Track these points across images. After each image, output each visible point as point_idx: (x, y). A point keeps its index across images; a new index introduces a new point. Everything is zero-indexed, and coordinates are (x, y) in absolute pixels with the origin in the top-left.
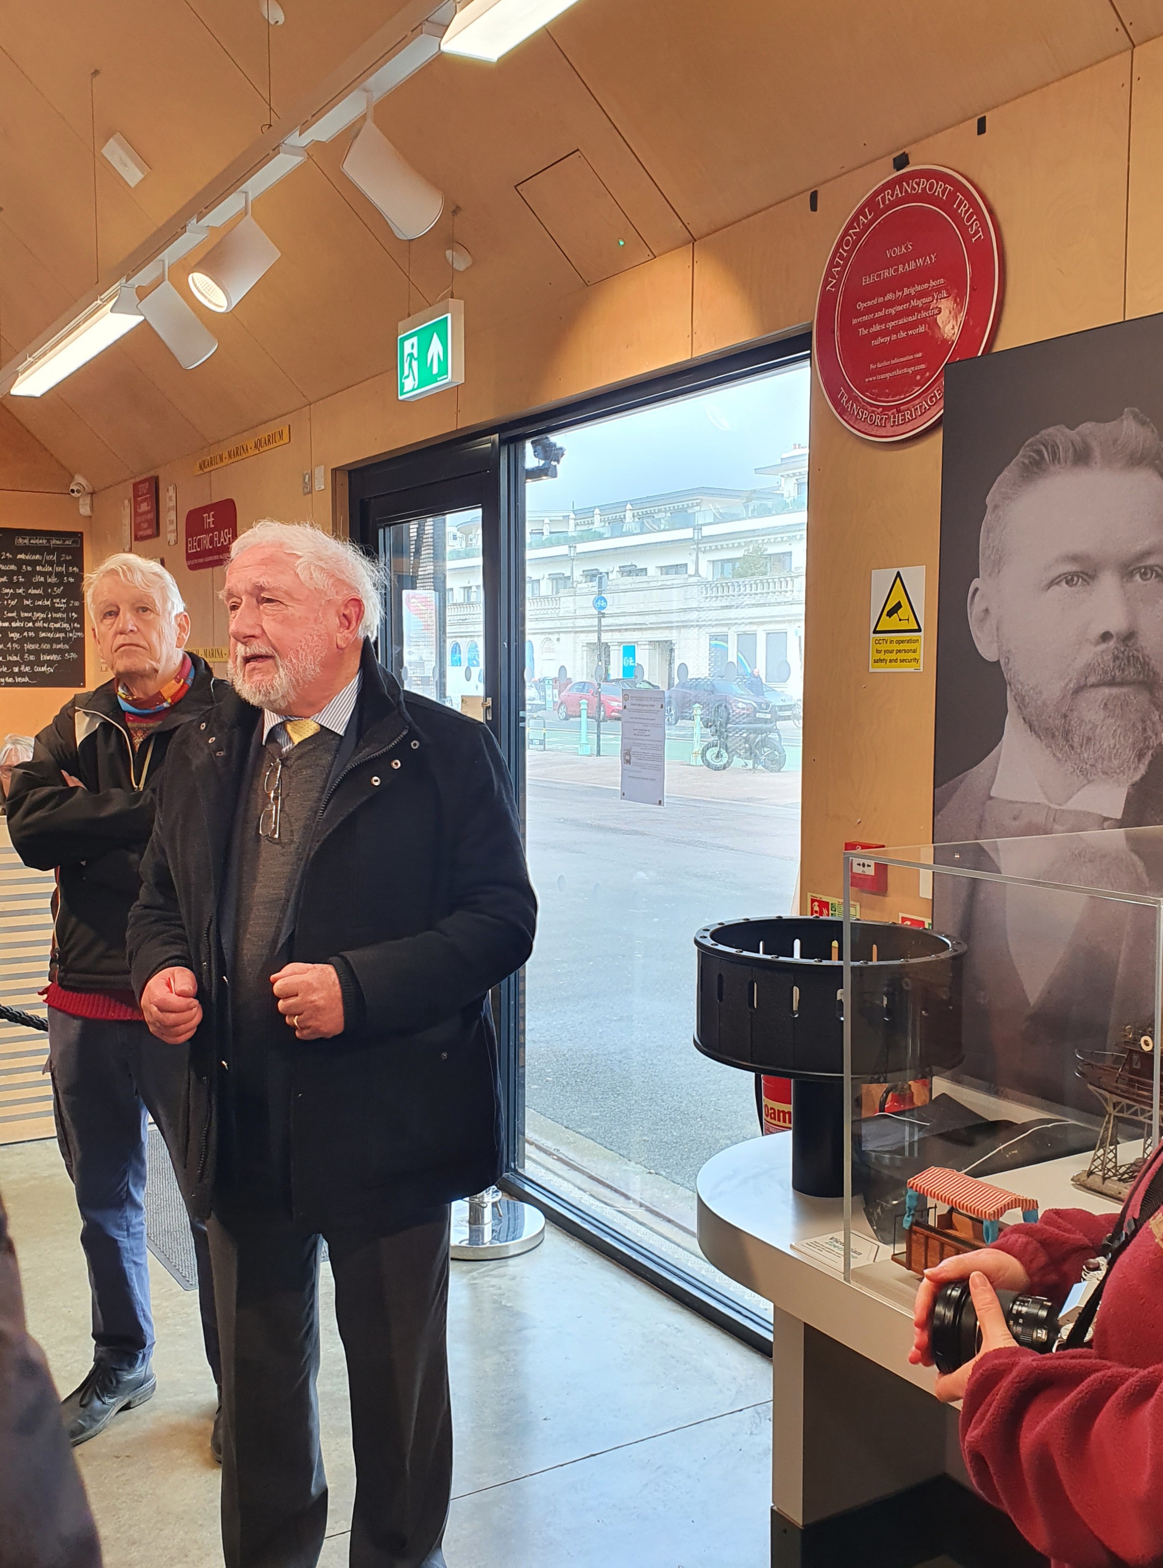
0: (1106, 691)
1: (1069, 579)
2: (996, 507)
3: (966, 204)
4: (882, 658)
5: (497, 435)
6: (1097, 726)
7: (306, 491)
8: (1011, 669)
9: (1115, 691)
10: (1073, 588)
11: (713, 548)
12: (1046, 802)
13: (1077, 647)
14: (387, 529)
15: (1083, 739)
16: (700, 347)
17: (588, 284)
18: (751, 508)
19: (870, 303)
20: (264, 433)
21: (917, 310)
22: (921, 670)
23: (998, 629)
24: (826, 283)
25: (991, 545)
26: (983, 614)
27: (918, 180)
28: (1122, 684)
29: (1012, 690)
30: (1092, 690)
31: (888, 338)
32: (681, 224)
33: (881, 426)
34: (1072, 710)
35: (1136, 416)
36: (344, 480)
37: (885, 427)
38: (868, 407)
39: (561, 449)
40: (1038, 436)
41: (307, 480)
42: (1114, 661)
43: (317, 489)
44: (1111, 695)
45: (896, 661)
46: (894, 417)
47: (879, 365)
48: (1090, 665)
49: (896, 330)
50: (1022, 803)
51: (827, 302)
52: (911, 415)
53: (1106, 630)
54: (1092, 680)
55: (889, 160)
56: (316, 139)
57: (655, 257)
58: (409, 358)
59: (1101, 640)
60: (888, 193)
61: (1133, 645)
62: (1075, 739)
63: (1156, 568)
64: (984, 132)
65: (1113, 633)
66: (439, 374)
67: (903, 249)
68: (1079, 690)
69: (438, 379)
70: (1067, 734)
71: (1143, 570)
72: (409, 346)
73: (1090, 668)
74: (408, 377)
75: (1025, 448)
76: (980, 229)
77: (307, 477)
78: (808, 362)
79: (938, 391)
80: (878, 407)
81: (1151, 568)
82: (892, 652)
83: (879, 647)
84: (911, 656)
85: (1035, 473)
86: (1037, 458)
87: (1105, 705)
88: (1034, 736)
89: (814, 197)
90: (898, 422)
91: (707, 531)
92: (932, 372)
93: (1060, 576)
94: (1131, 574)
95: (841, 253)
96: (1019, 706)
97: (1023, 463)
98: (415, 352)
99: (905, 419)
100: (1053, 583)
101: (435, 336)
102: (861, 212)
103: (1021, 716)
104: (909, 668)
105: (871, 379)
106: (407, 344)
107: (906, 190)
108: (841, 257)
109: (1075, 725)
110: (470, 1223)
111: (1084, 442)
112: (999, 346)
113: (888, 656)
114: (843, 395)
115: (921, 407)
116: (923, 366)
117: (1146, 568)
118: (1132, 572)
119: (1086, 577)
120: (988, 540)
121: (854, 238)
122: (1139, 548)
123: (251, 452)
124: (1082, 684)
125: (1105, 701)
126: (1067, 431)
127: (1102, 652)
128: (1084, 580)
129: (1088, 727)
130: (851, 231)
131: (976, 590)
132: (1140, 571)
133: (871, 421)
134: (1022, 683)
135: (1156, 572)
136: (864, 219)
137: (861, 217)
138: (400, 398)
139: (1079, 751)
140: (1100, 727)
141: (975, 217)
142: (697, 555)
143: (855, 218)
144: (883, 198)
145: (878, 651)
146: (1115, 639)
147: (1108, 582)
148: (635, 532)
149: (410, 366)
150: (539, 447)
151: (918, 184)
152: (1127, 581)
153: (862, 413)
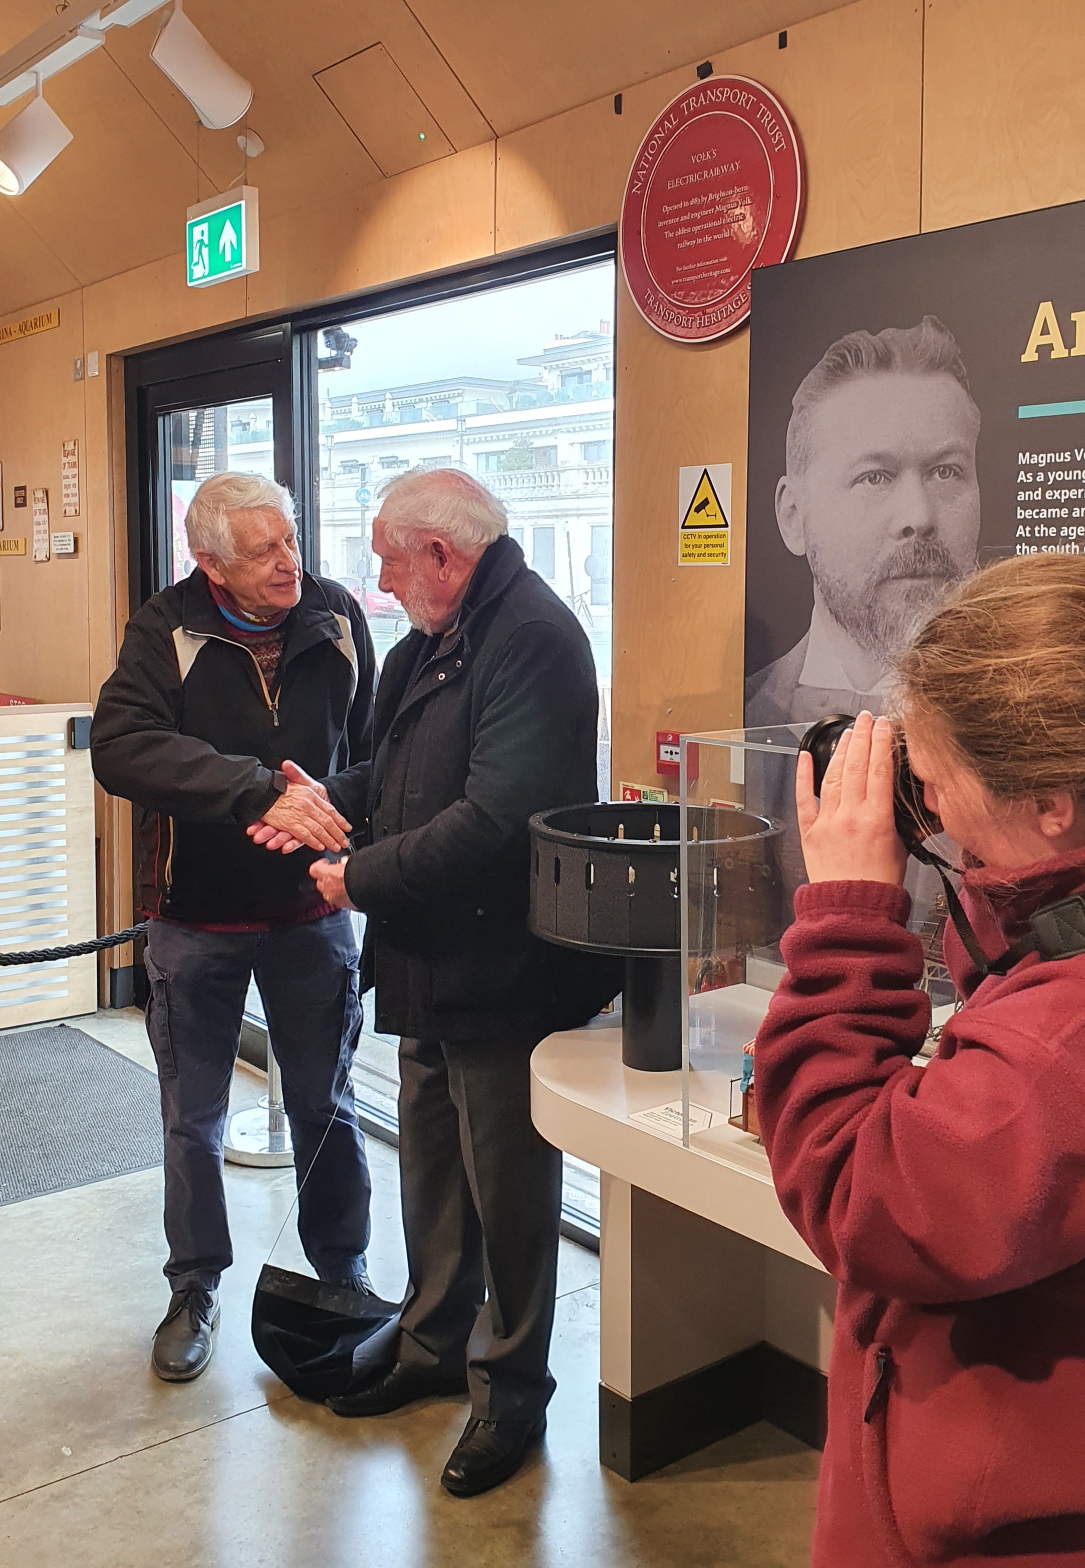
0: (908, 583)
1: (872, 477)
2: (802, 408)
3: (768, 115)
4: (691, 553)
5: (289, 324)
6: (899, 616)
7: (78, 377)
8: (817, 563)
9: (916, 582)
10: (876, 486)
11: (477, 440)
12: (852, 688)
13: (880, 541)
14: (167, 418)
15: (886, 629)
16: (503, 244)
17: (387, 176)
18: (515, 399)
19: (675, 207)
20: (30, 315)
21: (720, 215)
22: (729, 564)
23: (804, 524)
24: (632, 186)
25: (798, 445)
26: (790, 510)
27: (722, 89)
28: (922, 576)
29: (818, 583)
30: (895, 581)
31: (694, 242)
32: (483, 120)
33: (687, 327)
34: (876, 601)
35: (934, 324)
36: (119, 366)
37: (691, 328)
38: (674, 309)
39: (355, 340)
40: (842, 341)
41: (78, 366)
42: (915, 555)
43: (90, 375)
44: (912, 586)
45: (704, 555)
46: (700, 319)
47: (685, 268)
48: (892, 558)
49: (702, 234)
50: (829, 689)
51: (633, 203)
52: (717, 318)
53: (908, 525)
54: (894, 572)
55: (693, 69)
56: (116, 23)
57: (457, 152)
58: (199, 244)
59: (902, 535)
60: (693, 100)
61: (934, 538)
62: (879, 629)
63: (954, 467)
64: (785, 46)
65: (914, 528)
66: (233, 262)
67: (708, 155)
68: (882, 582)
69: (232, 267)
70: (871, 624)
71: (942, 469)
72: (199, 232)
73: (892, 561)
74: (197, 263)
75: (830, 352)
76: (783, 139)
77: (79, 362)
78: (612, 262)
79: (742, 295)
80: (684, 309)
81: (949, 467)
82: (700, 546)
83: (688, 542)
84: (718, 550)
85: (839, 376)
86: (841, 361)
87: (908, 596)
88: (840, 626)
89: (618, 100)
90: (704, 323)
91: (471, 422)
92: (737, 277)
93: (863, 474)
94: (930, 473)
95: (646, 156)
96: (825, 598)
97: (828, 367)
98: (206, 239)
99: (711, 321)
100: (855, 481)
101: (228, 223)
102: (666, 117)
103: (827, 608)
104: (717, 562)
105: (677, 281)
106: (197, 231)
107: (710, 99)
108: (647, 161)
109: (878, 615)
110: (270, 1130)
111: (886, 346)
112: (802, 254)
113: (696, 551)
114: (649, 296)
115: (726, 309)
116: (728, 270)
117: (945, 466)
118: (931, 471)
119: (888, 475)
120: (794, 439)
121: (660, 142)
122: (938, 448)
123: (15, 336)
124: (885, 577)
125: (906, 592)
126: (870, 336)
127: (904, 546)
128: (886, 478)
129: (892, 618)
130: (656, 136)
131: (784, 487)
132: (939, 470)
133: (678, 322)
134: (828, 576)
135: (954, 470)
136: (669, 125)
137: (666, 122)
138: (190, 284)
139: (882, 639)
140: (902, 617)
141: (777, 128)
142: (461, 448)
143: (660, 123)
144: (688, 106)
145: (687, 546)
146: (915, 535)
147: (910, 480)
148: (396, 422)
149: (200, 253)
150: (332, 338)
151: (722, 94)
152: (927, 480)
153: (669, 314)
